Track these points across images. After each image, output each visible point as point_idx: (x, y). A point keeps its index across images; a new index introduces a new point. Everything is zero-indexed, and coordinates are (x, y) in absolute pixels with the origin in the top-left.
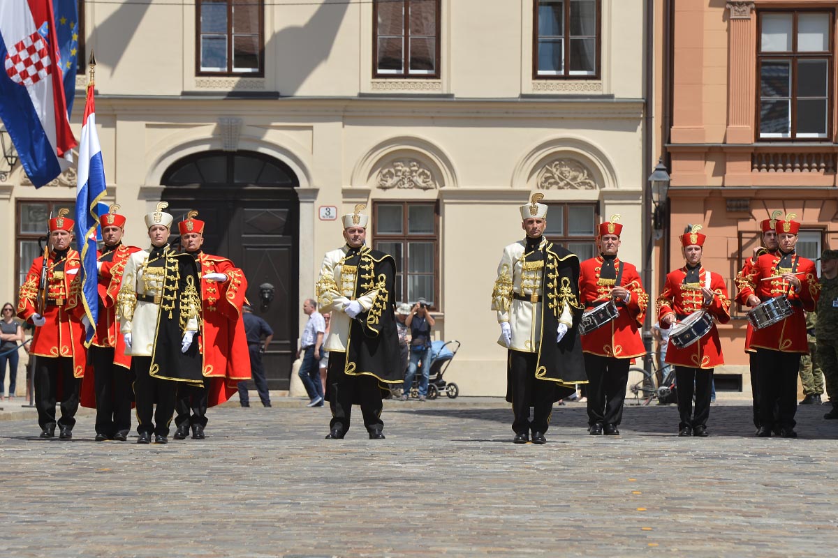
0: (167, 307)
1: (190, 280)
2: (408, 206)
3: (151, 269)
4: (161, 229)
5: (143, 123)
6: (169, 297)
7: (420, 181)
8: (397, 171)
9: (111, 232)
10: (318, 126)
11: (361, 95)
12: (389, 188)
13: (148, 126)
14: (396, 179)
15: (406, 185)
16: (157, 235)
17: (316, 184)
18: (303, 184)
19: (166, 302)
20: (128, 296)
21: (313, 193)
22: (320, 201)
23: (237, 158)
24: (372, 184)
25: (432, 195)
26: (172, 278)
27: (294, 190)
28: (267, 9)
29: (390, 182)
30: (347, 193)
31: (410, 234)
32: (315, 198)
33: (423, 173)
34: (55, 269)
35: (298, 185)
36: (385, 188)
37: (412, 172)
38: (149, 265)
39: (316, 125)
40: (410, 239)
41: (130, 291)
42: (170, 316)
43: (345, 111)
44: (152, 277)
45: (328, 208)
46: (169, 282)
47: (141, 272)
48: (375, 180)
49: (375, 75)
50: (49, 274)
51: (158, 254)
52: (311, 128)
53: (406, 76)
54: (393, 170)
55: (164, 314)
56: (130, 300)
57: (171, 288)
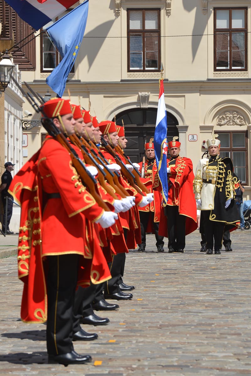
0: (219, 186)
1: (229, 172)
2: (232, 134)
3: (210, 167)
4: (215, 147)
5: (102, 95)
6: (220, 181)
7: (238, 121)
8: (226, 117)
9: (174, 150)
10: (187, 95)
11: (208, 80)
12: (222, 125)
13: (105, 97)
14: (226, 121)
15: (231, 124)
16: (213, 150)
17: (187, 124)
18: (181, 124)
19: (218, 183)
20: (199, 181)
21: (186, 128)
22: (189, 131)
23: (147, 111)
24: (214, 123)
25: (244, 128)
26: (221, 171)
27: (176, 127)
28: (162, 39)
29: (223, 122)
30: (202, 128)
31: (233, 147)
32: (187, 130)
33: (239, 118)
34: (148, 169)
35: (178, 124)
36: (221, 125)
37: (234, 117)
38: (209, 165)
39: (186, 95)
40: (233, 150)
41: (200, 178)
42: (221, 190)
43: (201, 88)
44: (211, 171)
45: (193, 136)
46: (220, 174)
47: (205, 168)
48: (216, 121)
49: (215, 70)
50: (145, 171)
51: (213, 160)
52: (184, 96)
53: (231, 70)
54: (224, 116)
55: (217, 189)
56: (200, 183)
57: (221, 176)
